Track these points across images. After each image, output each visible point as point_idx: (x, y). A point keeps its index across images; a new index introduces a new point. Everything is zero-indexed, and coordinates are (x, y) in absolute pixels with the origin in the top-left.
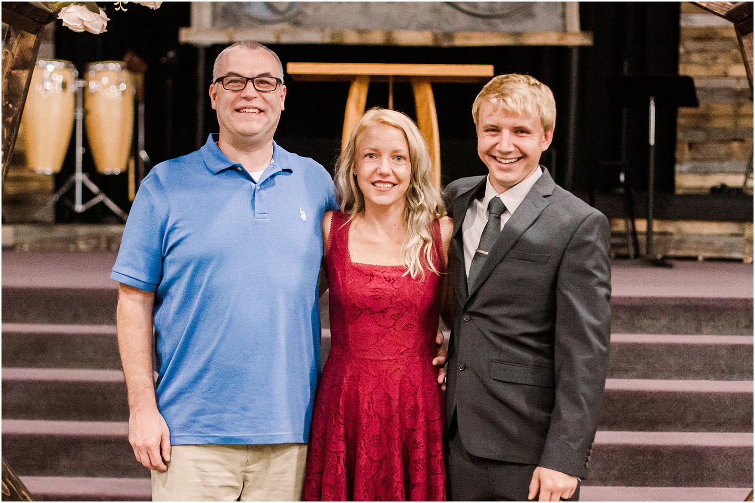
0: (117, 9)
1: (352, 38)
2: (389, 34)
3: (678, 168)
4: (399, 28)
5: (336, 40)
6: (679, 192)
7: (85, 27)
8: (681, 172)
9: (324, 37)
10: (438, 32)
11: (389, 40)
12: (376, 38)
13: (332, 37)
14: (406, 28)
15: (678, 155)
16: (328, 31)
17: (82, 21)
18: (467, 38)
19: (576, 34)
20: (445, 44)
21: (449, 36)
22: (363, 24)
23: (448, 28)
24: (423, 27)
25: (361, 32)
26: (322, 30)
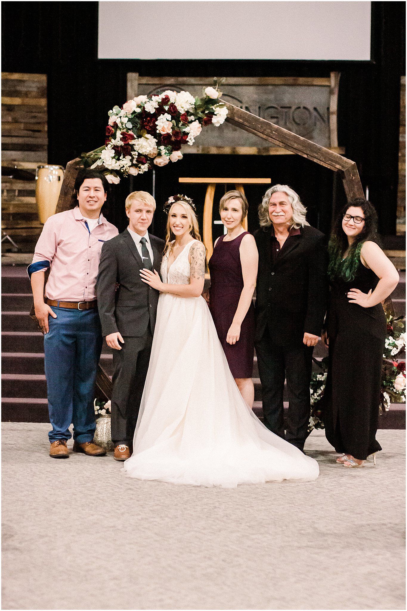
0: (124, 177)
1: (214, 151)
2: (234, 149)
3: (398, 221)
4: (239, 145)
5: (206, 152)
6: (398, 234)
7: (113, 182)
8: (400, 223)
9: (198, 151)
10: (260, 147)
11: (234, 152)
12: (227, 150)
13: (203, 150)
14: (243, 145)
15: (398, 214)
16: (201, 147)
17: (111, 180)
18: (277, 151)
19: (335, 148)
20: (264, 154)
21: (267, 149)
22: (220, 144)
23: (266, 145)
24: (252, 145)
25: (219, 147)
26: (198, 147)
